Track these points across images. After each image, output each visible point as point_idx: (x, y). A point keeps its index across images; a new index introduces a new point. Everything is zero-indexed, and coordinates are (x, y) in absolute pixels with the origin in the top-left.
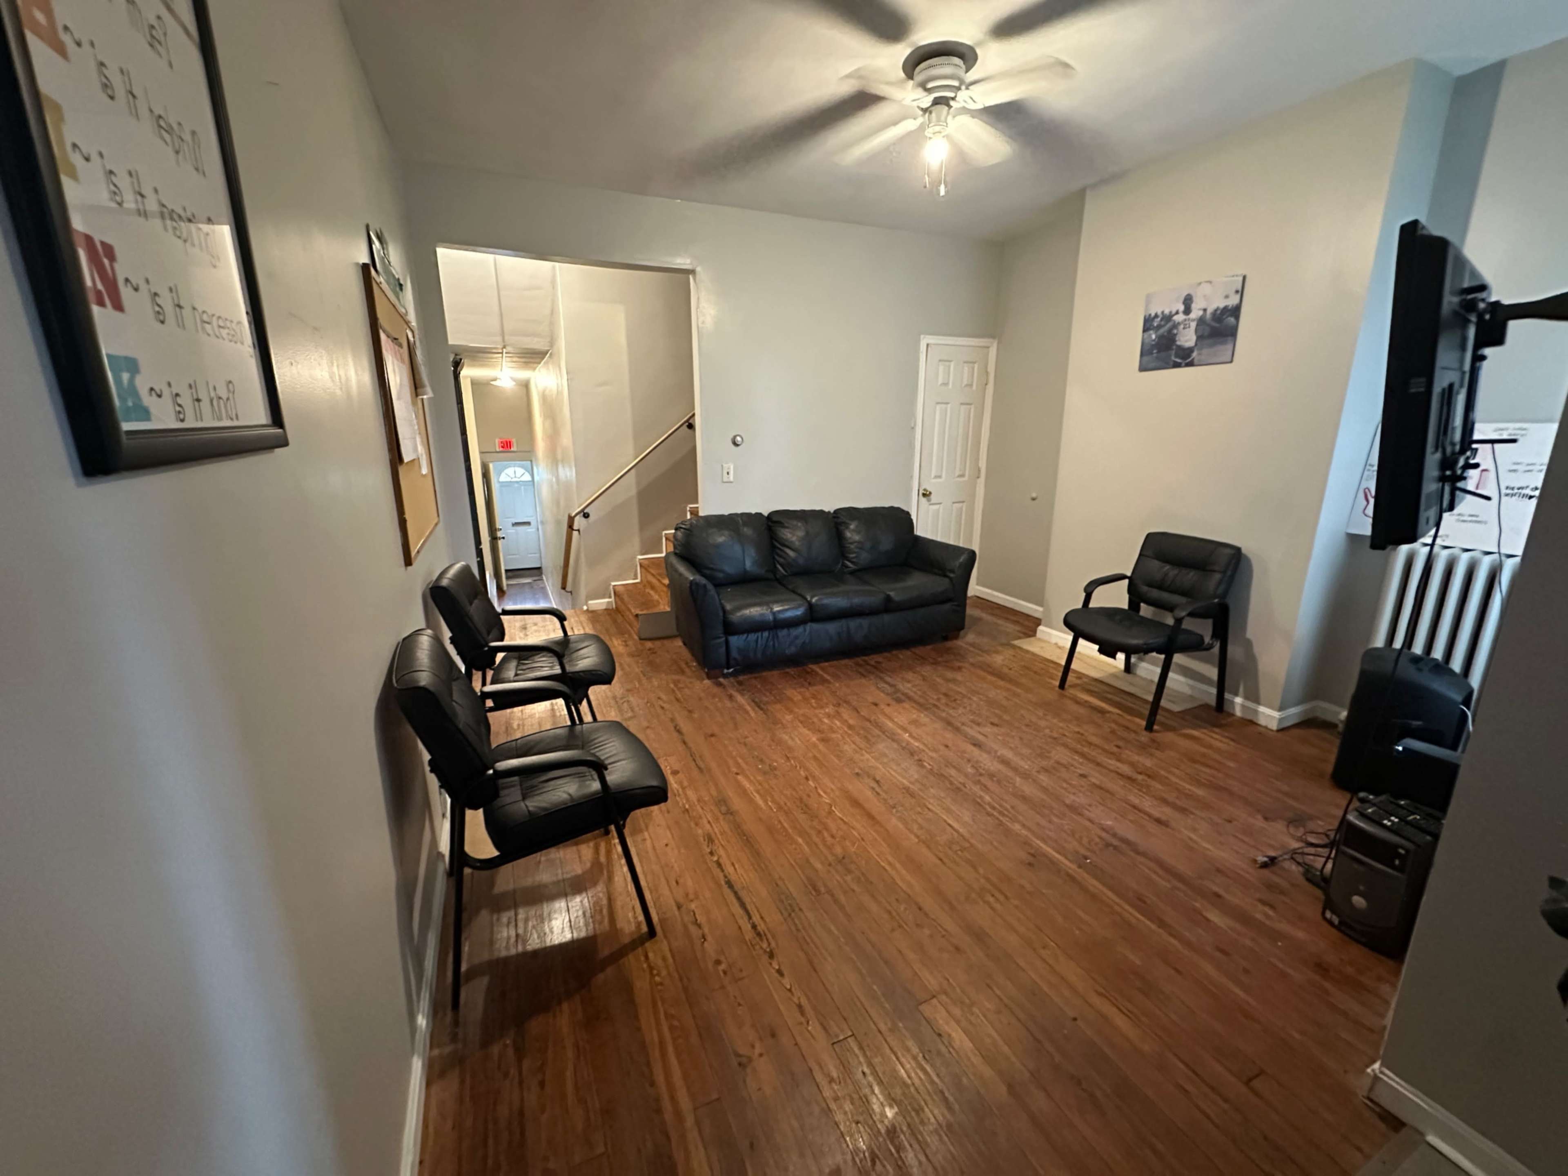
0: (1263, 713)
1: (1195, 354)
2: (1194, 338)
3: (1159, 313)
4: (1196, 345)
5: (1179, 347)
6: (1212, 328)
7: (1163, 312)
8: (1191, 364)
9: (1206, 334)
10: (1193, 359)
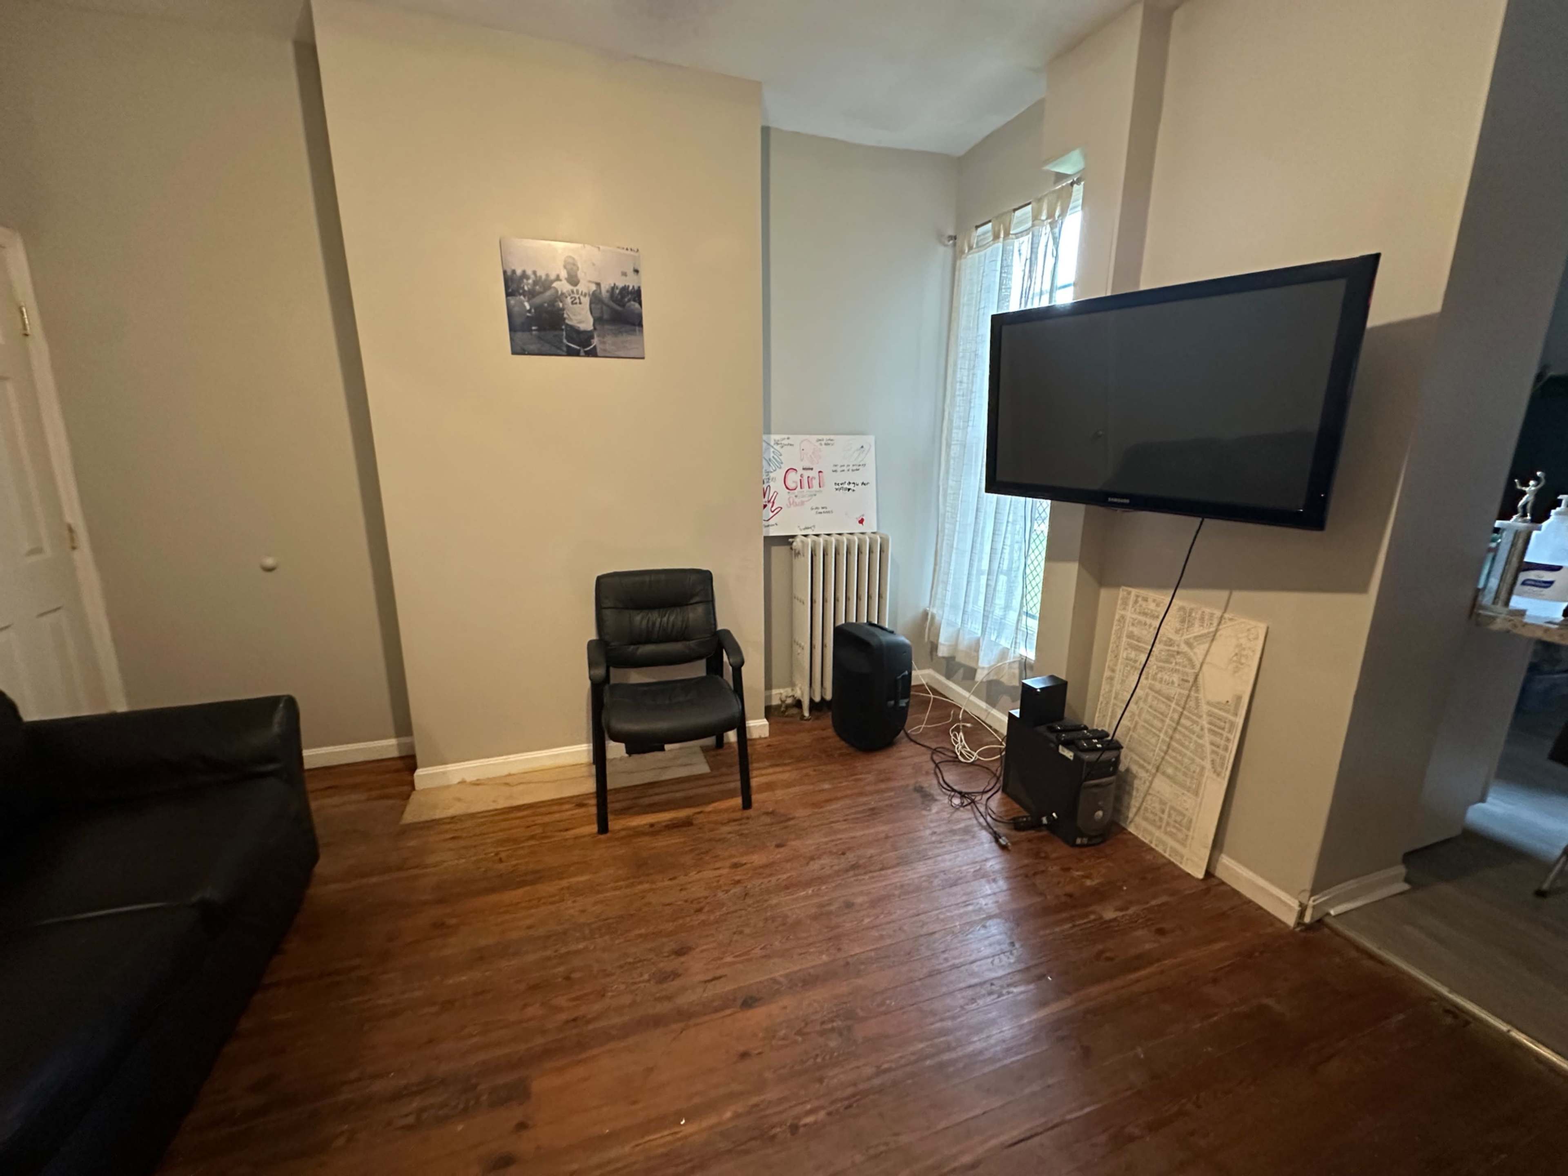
0: (754, 726)
1: (595, 341)
2: (591, 320)
3: (529, 272)
4: (595, 329)
5: (572, 328)
6: (613, 310)
7: (535, 273)
8: (593, 353)
9: (606, 317)
10: (595, 347)
